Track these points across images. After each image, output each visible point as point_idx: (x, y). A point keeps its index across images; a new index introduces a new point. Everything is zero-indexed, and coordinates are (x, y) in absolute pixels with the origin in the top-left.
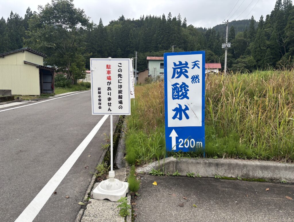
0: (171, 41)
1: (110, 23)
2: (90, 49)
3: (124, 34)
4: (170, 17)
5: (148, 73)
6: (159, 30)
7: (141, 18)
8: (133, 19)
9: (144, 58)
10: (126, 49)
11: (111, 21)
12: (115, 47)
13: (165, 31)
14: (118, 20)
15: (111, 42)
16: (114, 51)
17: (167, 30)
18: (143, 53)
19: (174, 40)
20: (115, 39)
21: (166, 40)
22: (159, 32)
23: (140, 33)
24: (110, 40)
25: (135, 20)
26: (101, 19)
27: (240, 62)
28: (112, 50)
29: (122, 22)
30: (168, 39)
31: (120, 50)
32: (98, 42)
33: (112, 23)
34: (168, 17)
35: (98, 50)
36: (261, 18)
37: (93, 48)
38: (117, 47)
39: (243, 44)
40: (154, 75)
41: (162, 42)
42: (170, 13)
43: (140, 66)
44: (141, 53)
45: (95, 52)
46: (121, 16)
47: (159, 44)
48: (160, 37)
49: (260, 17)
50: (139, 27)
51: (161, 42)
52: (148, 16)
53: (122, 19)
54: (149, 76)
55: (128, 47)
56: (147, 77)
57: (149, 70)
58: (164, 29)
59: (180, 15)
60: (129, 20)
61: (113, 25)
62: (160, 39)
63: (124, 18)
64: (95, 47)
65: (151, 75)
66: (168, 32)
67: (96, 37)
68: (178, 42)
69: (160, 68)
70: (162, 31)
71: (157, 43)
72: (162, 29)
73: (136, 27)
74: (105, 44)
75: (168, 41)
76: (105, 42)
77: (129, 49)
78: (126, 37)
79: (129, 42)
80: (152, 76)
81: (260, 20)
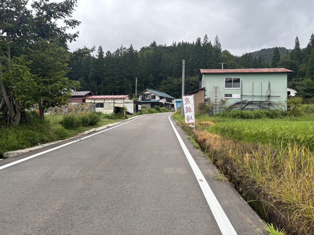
0: (208, 65)
1: (141, 49)
2: (118, 74)
3: (156, 59)
4: (207, 40)
5: (205, 95)
6: (195, 54)
7: (173, 43)
8: (165, 45)
9: (178, 84)
10: (159, 75)
11: (142, 47)
12: (146, 73)
13: (201, 54)
14: (149, 46)
15: (142, 67)
16: (145, 77)
17: (203, 53)
18: (177, 78)
19: (212, 64)
20: (147, 64)
21: (202, 63)
22: (194, 55)
23: (173, 58)
24: (142, 66)
25: (167, 46)
26: (131, 45)
27: (297, 85)
28: (143, 76)
29: (153, 47)
30: (205, 63)
31: (152, 76)
32: (128, 67)
33: (143, 49)
34: (204, 39)
35: (128, 75)
36: (311, 37)
37: (122, 73)
38: (149, 73)
39: (290, 67)
40: (216, 99)
41: (199, 66)
42: (206, 35)
43: (174, 93)
44: (175, 79)
45: (124, 78)
46: (152, 42)
47: (195, 69)
48: (196, 60)
49: (311, 35)
50: (171, 52)
51: (197, 66)
52: (181, 42)
53: (154, 45)
54: (206, 100)
55: (161, 72)
56: (203, 102)
57: (205, 91)
58: (201, 52)
59: (218, 36)
60: (161, 45)
61: (144, 51)
62: (196, 63)
63: (156, 44)
64: (124, 72)
65: (209, 99)
66: (205, 56)
67: (126, 61)
68: (217, 65)
69: (225, 87)
70: (198, 54)
71: (193, 67)
72: (198, 53)
73: (169, 53)
74: (135, 69)
75: (205, 65)
76: (136, 67)
77: (161, 75)
78: (158, 63)
79: (162, 67)
80: (211, 100)
81: (311, 38)
